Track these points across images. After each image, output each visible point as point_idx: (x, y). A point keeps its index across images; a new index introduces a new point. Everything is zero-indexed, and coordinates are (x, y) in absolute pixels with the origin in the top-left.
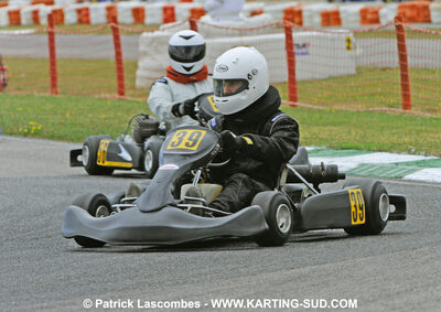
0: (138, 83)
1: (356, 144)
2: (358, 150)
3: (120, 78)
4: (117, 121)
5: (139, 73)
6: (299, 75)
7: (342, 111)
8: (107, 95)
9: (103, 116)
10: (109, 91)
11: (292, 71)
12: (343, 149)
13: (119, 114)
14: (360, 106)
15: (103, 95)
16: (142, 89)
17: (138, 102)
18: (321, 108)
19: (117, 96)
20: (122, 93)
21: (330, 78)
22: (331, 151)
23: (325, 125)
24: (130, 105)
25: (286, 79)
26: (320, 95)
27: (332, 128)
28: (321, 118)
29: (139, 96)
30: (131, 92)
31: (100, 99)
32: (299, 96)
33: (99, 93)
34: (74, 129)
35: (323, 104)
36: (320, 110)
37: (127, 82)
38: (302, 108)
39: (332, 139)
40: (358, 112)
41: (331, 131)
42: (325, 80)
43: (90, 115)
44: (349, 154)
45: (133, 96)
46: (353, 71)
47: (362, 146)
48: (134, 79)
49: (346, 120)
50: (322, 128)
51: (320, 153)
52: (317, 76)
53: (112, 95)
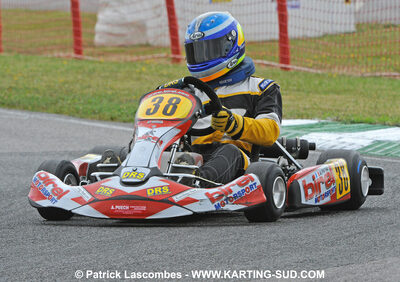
0: (97, 39)
1: (368, 117)
2: (372, 124)
3: (77, 33)
4: (78, 86)
5: (99, 27)
6: (292, 32)
7: (343, 75)
8: (61, 54)
9: (62, 79)
10: (63, 48)
11: (283, 28)
12: (353, 122)
13: (80, 77)
14: (364, 70)
15: (56, 54)
16: (102, 46)
17: (100, 63)
18: (319, 72)
19: (73, 55)
20: (78, 52)
21: (325, 35)
22: (339, 125)
23: (326, 92)
24: (91, 66)
25: (277, 37)
26: (316, 57)
27: (336, 96)
28: (320, 84)
29: (99, 55)
30: (90, 50)
31: (53, 58)
32: (292, 56)
33: (52, 51)
34: (28, 95)
35: (321, 68)
36: (317, 75)
37: (84, 38)
38: (298, 71)
39: (338, 111)
40: (363, 77)
41: (335, 101)
42: (319, 38)
43: (45, 78)
44: (360, 129)
45: (92, 55)
46: (353, 28)
47: (375, 119)
48: (93, 34)
49: (351, 88)
50: (323, 96)
51: (326, 127)
52: (310, 34)
53: (67, 54)
